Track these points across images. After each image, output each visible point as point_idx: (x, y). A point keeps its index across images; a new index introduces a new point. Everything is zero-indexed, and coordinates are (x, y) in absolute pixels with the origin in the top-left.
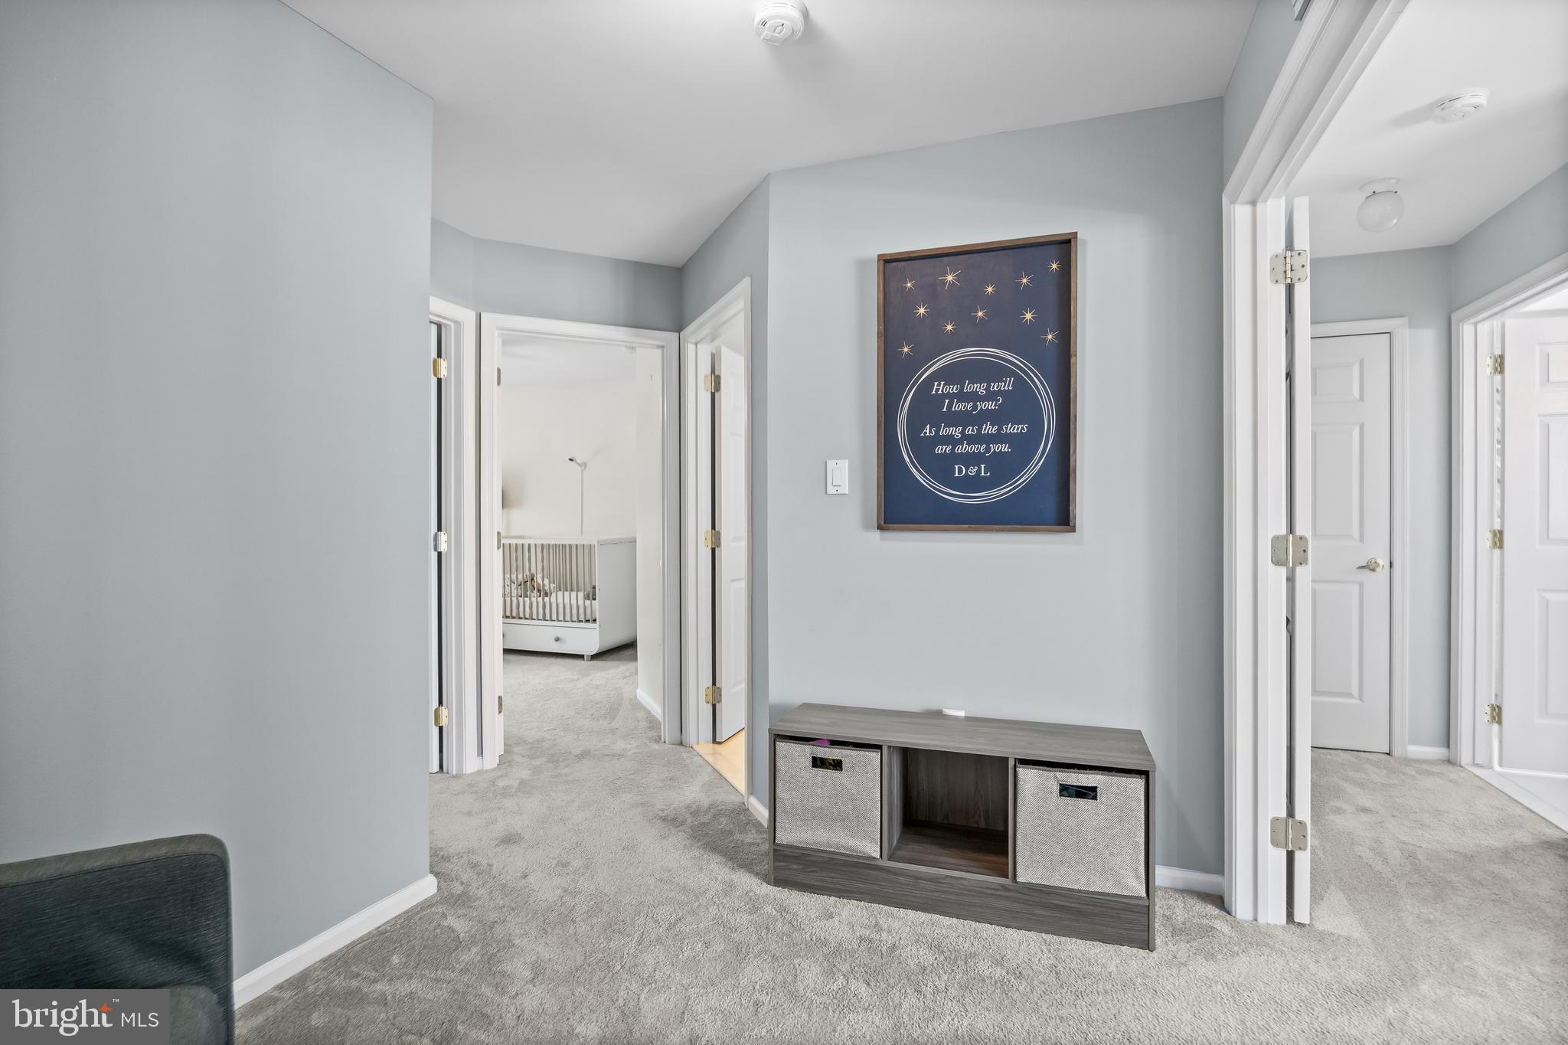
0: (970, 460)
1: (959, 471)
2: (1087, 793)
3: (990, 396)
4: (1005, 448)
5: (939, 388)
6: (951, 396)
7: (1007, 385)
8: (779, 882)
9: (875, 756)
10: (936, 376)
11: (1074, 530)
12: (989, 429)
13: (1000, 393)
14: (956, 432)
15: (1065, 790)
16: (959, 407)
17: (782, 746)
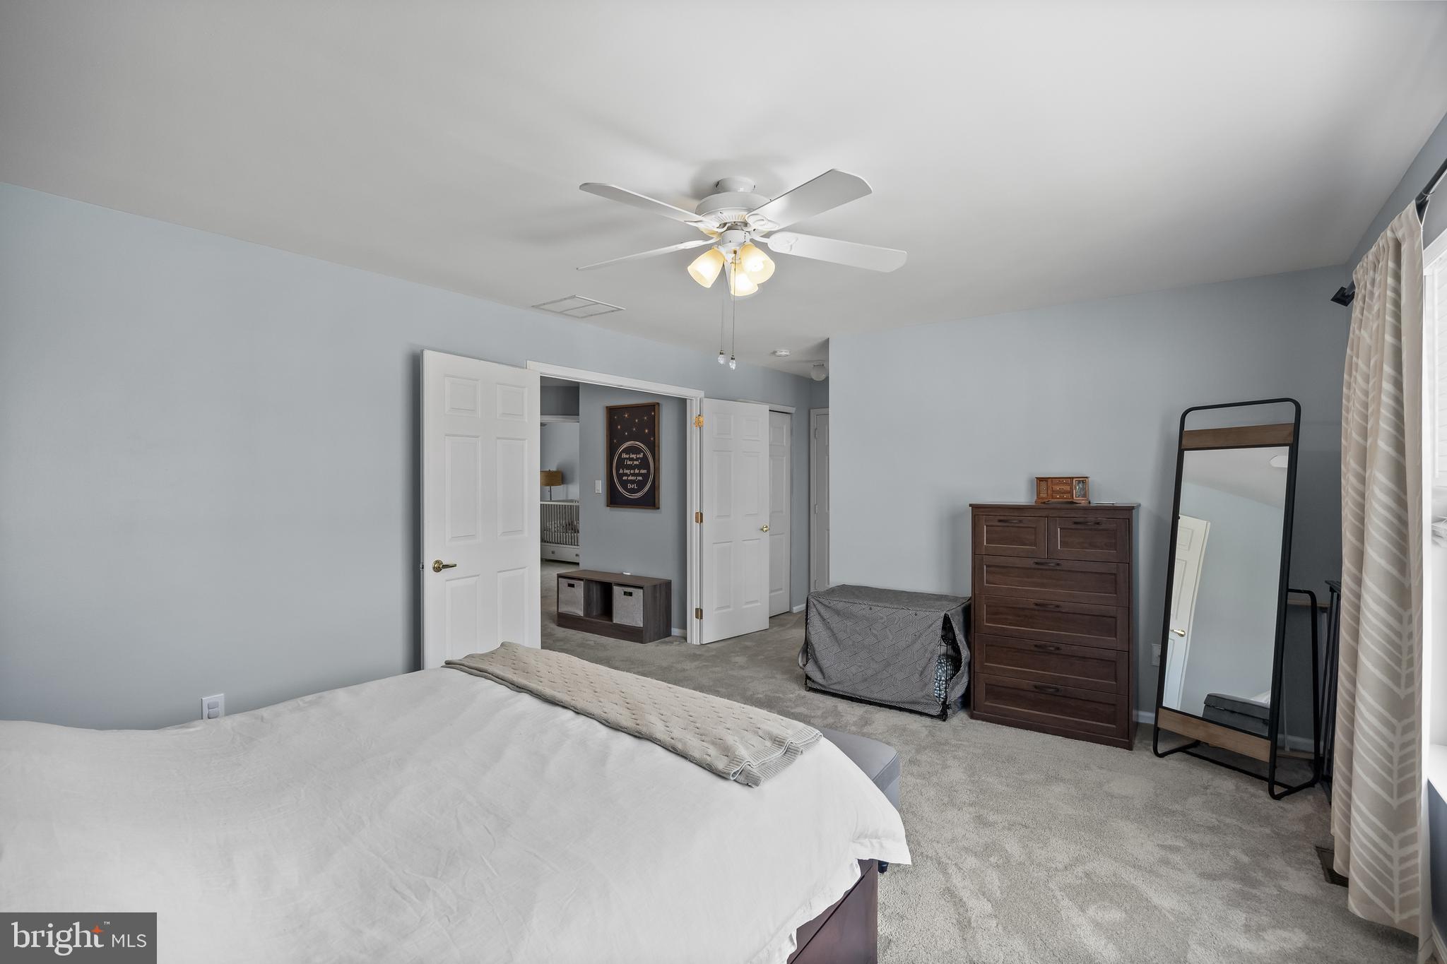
0: (632, 482)
1: (630, 486)
2: (630, 594)
3: (637, 459)
4: (640, 478)
5: (624, 456)
6: (627, 459)
7: (641, 455)
8: (559, 625)
9: (582, 582)
10: (623, 451)
11: (658, 508)
12: (637, 471)
13: (639, 458)
14: (628, 472)
15: (625, 593)
16: (629, 463)
17: (560, 579)
